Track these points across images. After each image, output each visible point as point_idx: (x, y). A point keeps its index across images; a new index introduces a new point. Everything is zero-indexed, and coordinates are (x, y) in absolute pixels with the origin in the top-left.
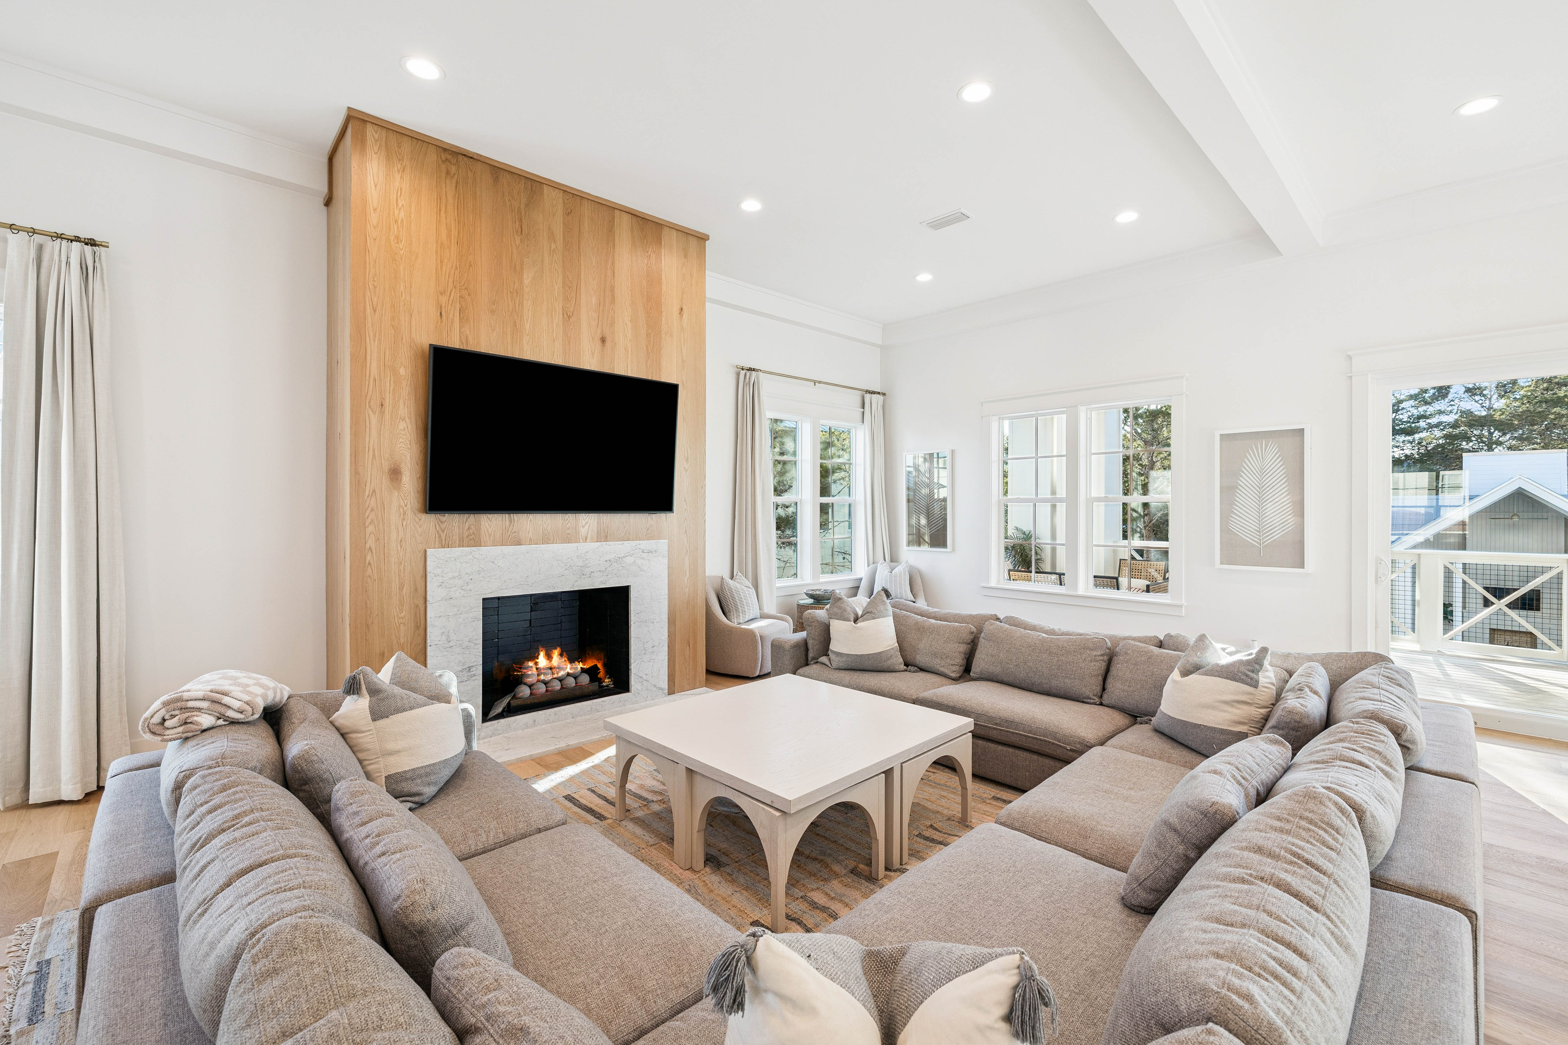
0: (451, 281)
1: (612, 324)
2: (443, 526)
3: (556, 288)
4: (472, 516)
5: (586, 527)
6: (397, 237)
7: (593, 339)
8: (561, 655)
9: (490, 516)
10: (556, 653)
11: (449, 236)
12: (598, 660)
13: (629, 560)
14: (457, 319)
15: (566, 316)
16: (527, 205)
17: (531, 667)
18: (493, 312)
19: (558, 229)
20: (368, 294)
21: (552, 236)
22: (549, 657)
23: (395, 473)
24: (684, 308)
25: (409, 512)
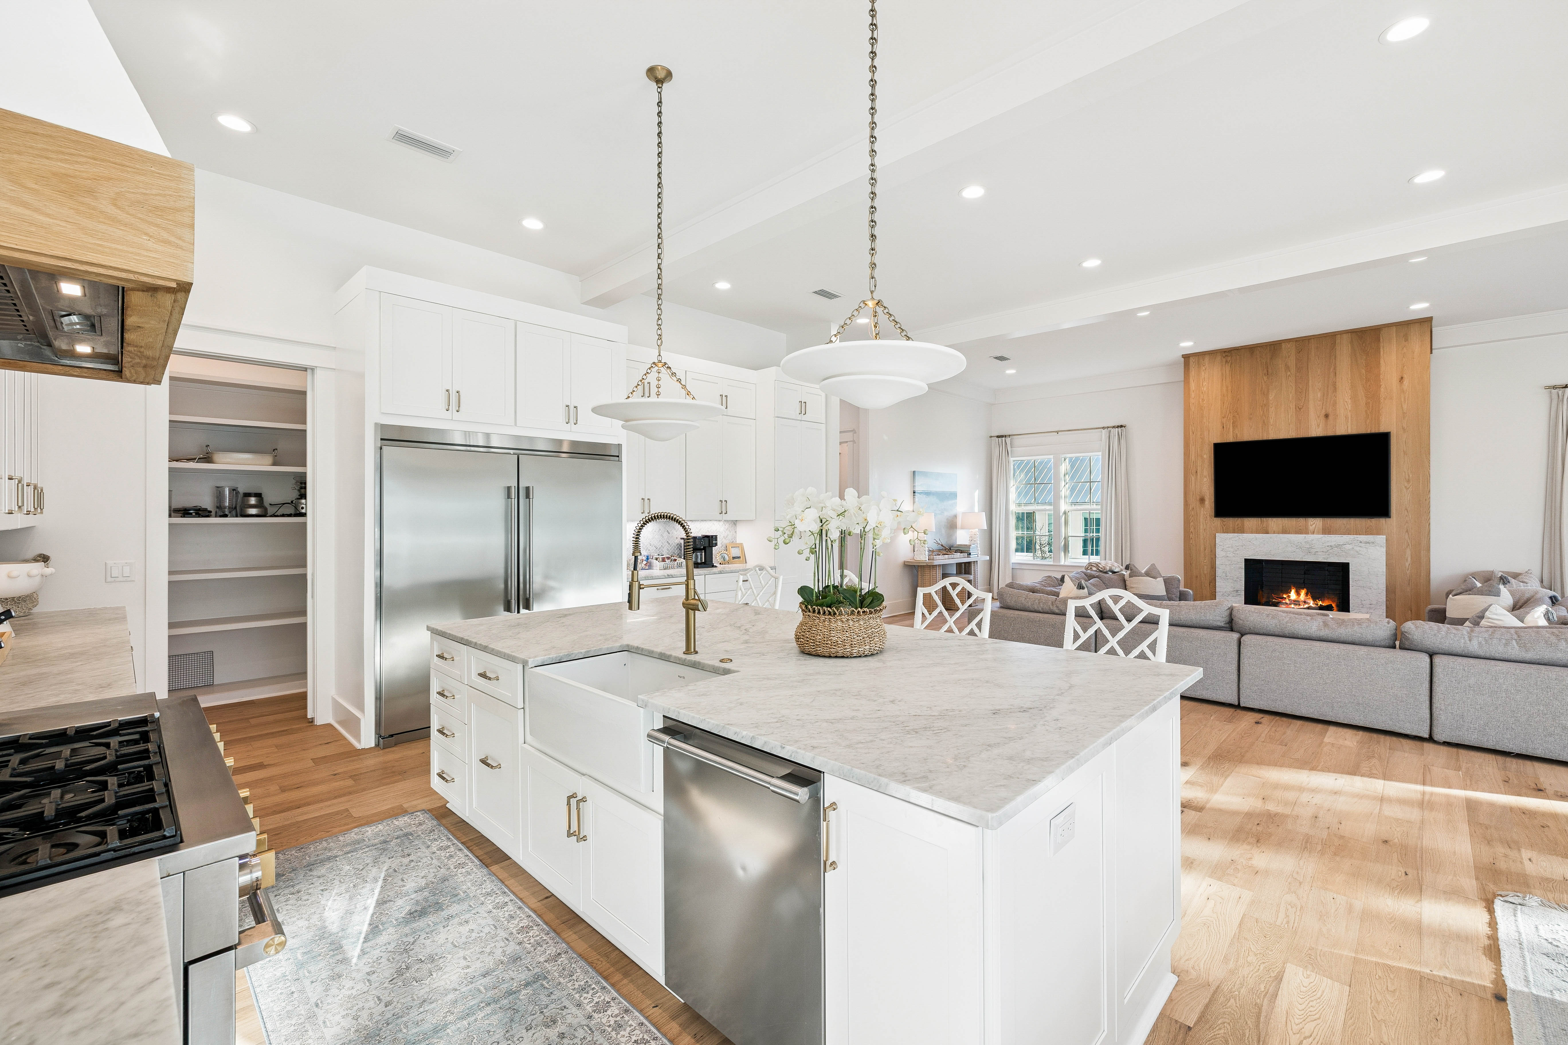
0: (1228, 410)
1: (1335, 404)
2: (1224, 523)
3: (1291, 396)
4: (1240, 519)
5: (1314, 526)
6: (1203, 399)
7: (1319, 417)
8: (1307, 594)
9: (1250, 519)
10: (1303, 592)
11: (1227, 390)
12: (1333, 602)
13: (1350, 547)
14: (1231, 428)
15: (1298, 409)
16: (1271, 359)
17: (1285, 598)
18: (1250, 419)
19: (1292, 362)
20: (1191, 428)
21: (1287, 368)
22: (1298, 594)
23: (1202, 500)
24: (1405, 376)
25: (1208, 517)
